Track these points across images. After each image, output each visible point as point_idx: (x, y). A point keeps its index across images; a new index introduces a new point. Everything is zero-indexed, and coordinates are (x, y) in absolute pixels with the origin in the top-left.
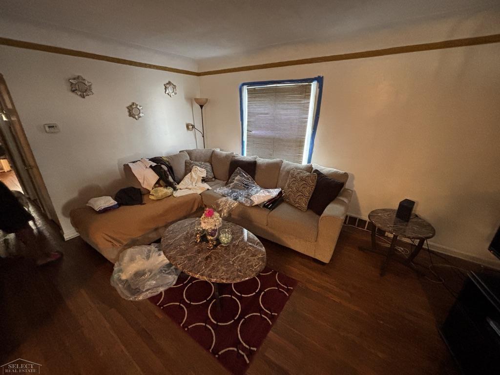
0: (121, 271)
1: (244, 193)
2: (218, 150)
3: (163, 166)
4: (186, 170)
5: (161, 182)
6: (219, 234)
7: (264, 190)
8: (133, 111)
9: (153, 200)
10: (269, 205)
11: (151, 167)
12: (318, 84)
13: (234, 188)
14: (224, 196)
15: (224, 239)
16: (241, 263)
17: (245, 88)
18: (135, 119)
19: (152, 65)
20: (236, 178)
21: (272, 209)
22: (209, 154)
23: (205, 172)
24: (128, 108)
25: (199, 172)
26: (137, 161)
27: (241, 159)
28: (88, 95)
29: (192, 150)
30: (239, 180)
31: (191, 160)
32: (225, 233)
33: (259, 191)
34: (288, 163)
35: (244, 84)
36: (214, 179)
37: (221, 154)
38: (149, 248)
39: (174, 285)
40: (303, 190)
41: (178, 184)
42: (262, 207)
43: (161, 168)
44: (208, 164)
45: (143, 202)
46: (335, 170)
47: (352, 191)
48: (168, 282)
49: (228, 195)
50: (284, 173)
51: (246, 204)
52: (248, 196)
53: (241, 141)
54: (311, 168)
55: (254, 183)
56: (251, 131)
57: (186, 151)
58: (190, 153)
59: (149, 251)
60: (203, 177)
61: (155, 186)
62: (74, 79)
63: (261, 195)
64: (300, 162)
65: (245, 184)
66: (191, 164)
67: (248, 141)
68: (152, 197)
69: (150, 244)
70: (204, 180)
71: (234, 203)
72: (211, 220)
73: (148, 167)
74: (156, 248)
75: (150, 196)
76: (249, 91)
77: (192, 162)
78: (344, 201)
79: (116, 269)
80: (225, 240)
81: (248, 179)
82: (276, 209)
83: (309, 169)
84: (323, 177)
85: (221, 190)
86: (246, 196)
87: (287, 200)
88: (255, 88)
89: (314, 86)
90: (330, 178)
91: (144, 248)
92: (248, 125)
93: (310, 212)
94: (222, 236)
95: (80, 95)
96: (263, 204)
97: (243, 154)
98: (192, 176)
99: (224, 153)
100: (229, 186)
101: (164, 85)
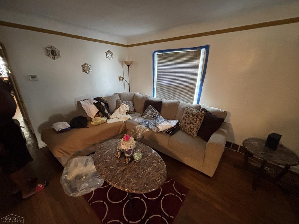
0: (67, 173)
1: (153, 122)
2: (138, 94)
3: (102, 103)
4: (117, 106)
5: (100, 114)
6: (133, 153)
7: (166, 121)
8: (85, 68)
9: (94, 125)
10: (170, 132)
11: (94, 103)
12: (206, 50)
13: (146, 118)
14: (139, 124)
15: (136, 156)
16: (147, 177)
17: (156, 54)
18: (86, 73)
19: (98, 40)
20: (148, 112)
21: (172, 134)
22: (132, 96)
23: (129, 107)
24: (82, 66)
25: (125, 107)
26: (86, 100)
27: (152, 100)
28: (57, 58)
29: (121, 93)
30: (150, 114)
31: (120, 99)
32: (138, 152)
33: (163, 122)
34: (183, 103)
35: (155, 52)
36: (134, 112)
37: (139, 96)
38: (87, 158)
39: (102, 186)
40: (194, 122)
41: (111, 114)
42: (165, 133)
43: (101, 104)
44: (131, 102)
45: (87, 127)
46: (217, 109)
47: (229, 124)
48: (97, 184)
49: (142, 123)
50: (180, 110)
51: (154, 130)
52: (155, 125)
53: (153, 88)
54: (200, 107)
55: (160, 116)
56: (159, 82)
57: (118, 94)
58: (120, 95)
59: (88, 160)
60: (127, 111)
61: (96, 116)
62: (49, 48)
63: (165, 125)
64: (192, 103)
65: (154, 116)
66: (120, 102)
67: (157, 88)
68: (93, 123)
69: (88, 155)
70: (128, 113)
71: (146, 129)
72: (128, 143)
73: (92, 103)
74: (92, 158)
75: (92, 122)
76: (159, 56)
77: (121, 101)
78: (223, 132)
79: (64, 172)
80: (137, 158)
81: (156, 113)
82: (174, 135)
83: (199, 108)
84: (209, 113)
85: (138, 120)
86: (154, 124)
87: (183, 129)
88: (162, 54)
89: (203, 51)
90: (214, 115)
91: (84, 158)
92: (158, 78)
93: (199, 139)
94: (135, 154)
95: (52, 58)
96: (166, 131)
97: (153, 96)
98: (120, 110)
99: (142, 95)
100: (144, 117)
101: (106, 52)
